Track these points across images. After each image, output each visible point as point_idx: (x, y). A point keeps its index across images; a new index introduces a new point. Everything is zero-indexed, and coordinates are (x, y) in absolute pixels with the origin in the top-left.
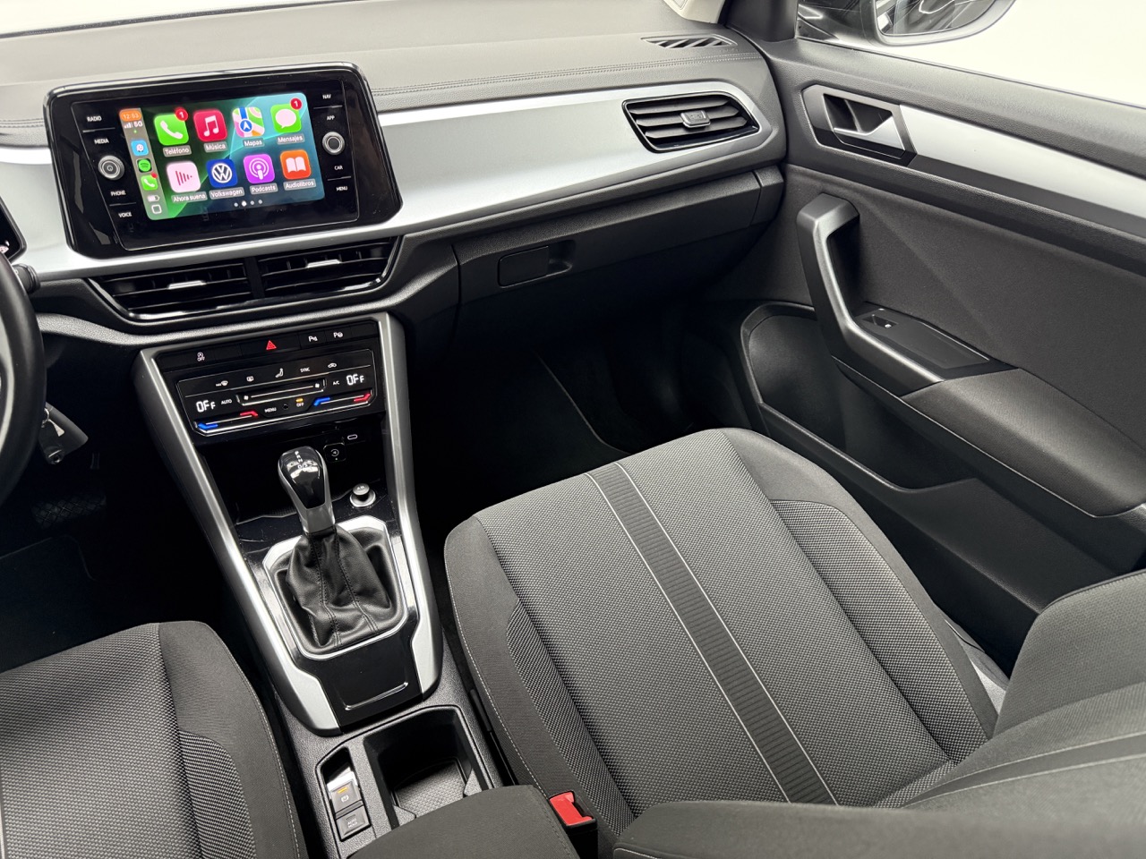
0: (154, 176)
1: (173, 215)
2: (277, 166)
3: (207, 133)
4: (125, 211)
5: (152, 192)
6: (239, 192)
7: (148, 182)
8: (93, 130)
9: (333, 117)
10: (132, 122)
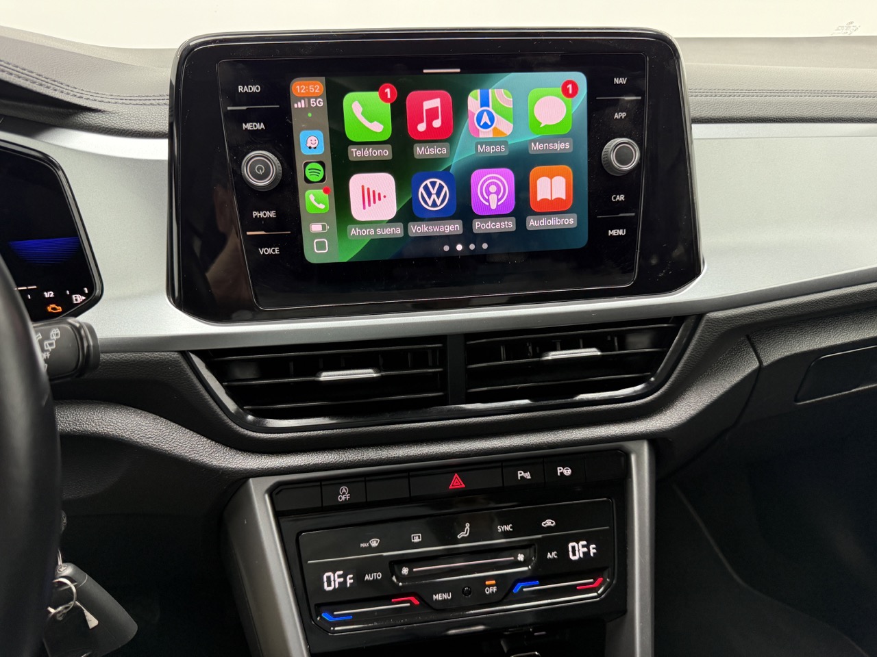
0: (326, 191)
1: (345, 256)
2: (523, 188)
3: (422, 127)
4: (270, 247)
5: (318, 218)
6: (454, 227)
7: (315, 201)
8: (244, 108)
9: (623, 115)
10: (309, 99)
